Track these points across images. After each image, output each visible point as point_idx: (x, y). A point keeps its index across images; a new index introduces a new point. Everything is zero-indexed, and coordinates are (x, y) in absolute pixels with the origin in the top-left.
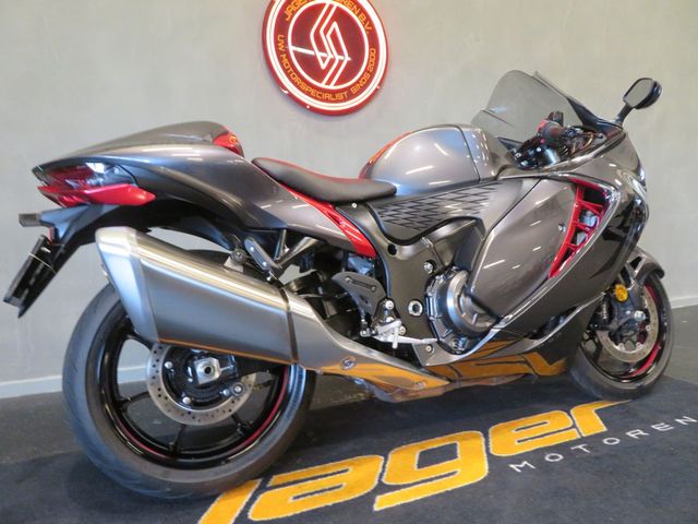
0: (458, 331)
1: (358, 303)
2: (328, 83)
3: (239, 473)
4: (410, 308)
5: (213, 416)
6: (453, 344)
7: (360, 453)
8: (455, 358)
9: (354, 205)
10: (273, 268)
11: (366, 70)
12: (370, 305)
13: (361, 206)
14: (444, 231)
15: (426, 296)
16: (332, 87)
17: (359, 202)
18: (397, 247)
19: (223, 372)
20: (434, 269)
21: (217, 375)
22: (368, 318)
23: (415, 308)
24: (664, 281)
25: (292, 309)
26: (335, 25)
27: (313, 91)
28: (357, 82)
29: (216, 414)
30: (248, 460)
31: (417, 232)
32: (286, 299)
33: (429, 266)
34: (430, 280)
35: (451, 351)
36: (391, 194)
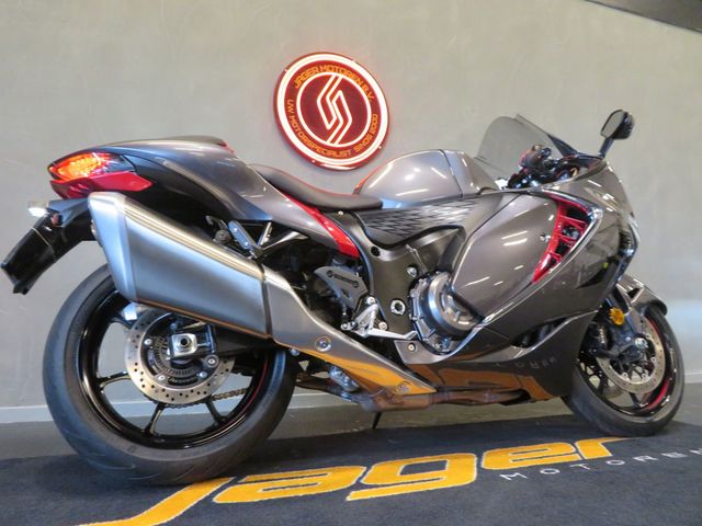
0: (445, 332)
1: (339, 296)
2: (333, 141)
4: (393, 307)
5: (187, 396)
6: (438, 346)
7: (343, 465)
8: (438, 358)
9: (341, 213)
10: (254, 248)
11: (368, 132)
12: (351, 299)
13: (349, 216)
14: (429, 239)
15: (410, 299)
16: (336, 145)
17: (346, 211)
18: (380, 249)
19: (199, 348)
20: (418, 273)
21: (193, 350)
22: (350, 311)
23: (398, 307)
24: (667, 317)
26: (340, 93)
27: (318, 148)
28: (360, 142)
29: (190, 394)
31: (401, 238)
32: (263, 271)
33: (411, 270)
34: (414, 284)
35: (436, 352)
36: (379, 207)
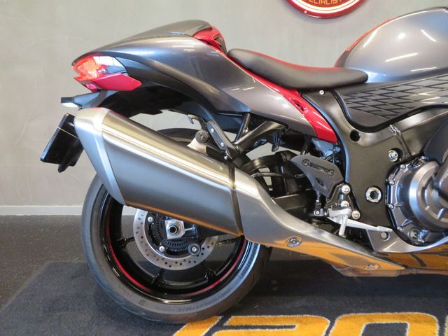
0: (418, 222)
1: (313, 185)
3: (198, 312)
4: (368, 194)
5: (181, 264)
6: (412, 234)
7: (310, 312)
8: (412, 248)
9: (322, 92)
10: (229, 149)
12: (325, 188)
13: (329, 94)
14: (414, 120)
15: (387, 183)
17: (326, 89)
18: (361, 133)
19: (187, 232)
20: (399, 158)
22: (323, 199)
23: (373, 195)
25: (237, 189)
29: (183, 263)
30: (206, 304)
31: (384, 120)
33: (394, 154)
34: (394, 168)
35: (409, 241)
36: (362, 81)
